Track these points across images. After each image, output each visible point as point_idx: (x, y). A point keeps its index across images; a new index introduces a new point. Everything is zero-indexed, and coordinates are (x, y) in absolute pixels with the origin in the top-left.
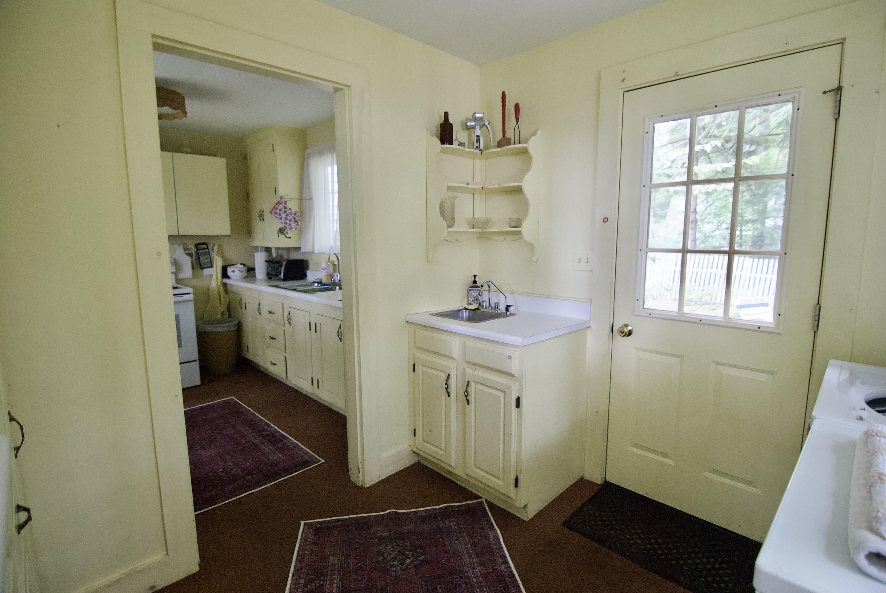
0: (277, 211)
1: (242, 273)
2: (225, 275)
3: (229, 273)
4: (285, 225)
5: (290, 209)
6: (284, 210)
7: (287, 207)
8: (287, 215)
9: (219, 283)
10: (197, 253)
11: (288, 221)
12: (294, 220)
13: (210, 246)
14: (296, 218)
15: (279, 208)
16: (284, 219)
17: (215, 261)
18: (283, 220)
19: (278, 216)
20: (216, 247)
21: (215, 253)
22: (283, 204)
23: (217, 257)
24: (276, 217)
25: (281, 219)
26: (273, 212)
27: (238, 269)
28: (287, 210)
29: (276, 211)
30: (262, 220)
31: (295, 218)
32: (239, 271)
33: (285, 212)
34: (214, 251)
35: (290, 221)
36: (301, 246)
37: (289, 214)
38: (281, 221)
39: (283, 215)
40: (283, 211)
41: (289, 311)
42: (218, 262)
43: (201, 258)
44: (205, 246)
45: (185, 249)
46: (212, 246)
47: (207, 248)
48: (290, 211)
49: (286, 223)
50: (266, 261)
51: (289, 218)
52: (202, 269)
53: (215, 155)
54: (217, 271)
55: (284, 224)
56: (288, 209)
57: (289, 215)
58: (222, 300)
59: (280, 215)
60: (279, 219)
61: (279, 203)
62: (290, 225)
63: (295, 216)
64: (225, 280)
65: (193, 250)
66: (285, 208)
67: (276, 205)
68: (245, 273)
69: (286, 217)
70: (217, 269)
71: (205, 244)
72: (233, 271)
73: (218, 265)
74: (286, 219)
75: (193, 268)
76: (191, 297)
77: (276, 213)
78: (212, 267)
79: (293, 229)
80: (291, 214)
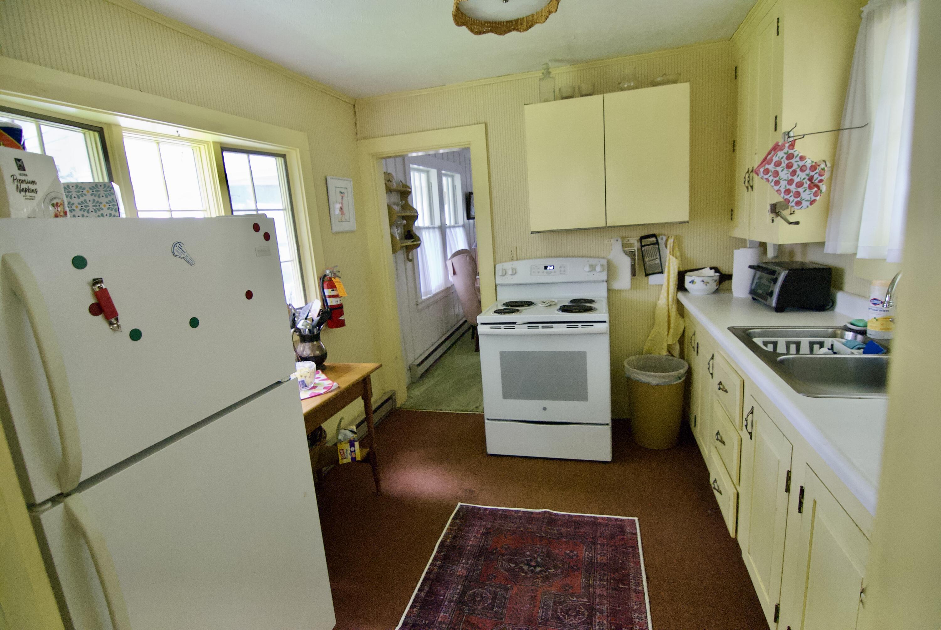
0: (771, 167)
1: (706, 285)
2: (681, 287)
3: (687, 285)
4: (786, 197)
5: (802, 158)
6: (787, 162)
7: (796, 154)
8: (794, 173)
9: (670, 300)
10: (641, 250)
11: (793, 188)
12: (809, 182)
13: (662, 239)
14: (816, 176)
15: (775, 159)
16: (786, 182)
17: (667, 264)
18: (783, 184)
19: (771, 178)
20: (671, 241)
21: (668, 252)
22: (786, 150)
23: (671, 257)
24: (767, 180)
25: (777, 183)
26: (762, 170)
27: (701, 279)
28: (793, 161)
29: (767, 166)
30: (750, 188)
31: (811, 179)
32: (703, 281)
33: (789, 166)
34: (668, 247)
35: (799, 185)
36: (826, 240)
37: (798, 170)
38: (776, 188)
39: (784, 175)
40: (783, 165)
41: (753, 408)
42: (671, 264)
43: (647, 260)
44: (654, 239)
45: (624, 246)
46: (665, 238)
47: (657, 243)
48: (801, 163)
49: (788, 192)
50: (750, 267)
51: (796, 179)
52: (647, 275)
53: (675, 82)
54: (668, 280)
55: (782, 195)
56: (798, 159)
57: (798, 172)
58: (672, 325)
59: (776, 174)
60: (773, 184)
61: (776, 148)
62: (798, 194)
63: (812, 174)
64: (681, 296)
65: (636, 246)
66: (790, 157)
67: (769, 153)
68: (714, 286)
69: (790, 177)
70: (668, 276)
71: (654, 236)
72: (692, 282)
73: (671, 268)
74: (790, 182)
75: (634, 274)
76: (604, 327)
77: (767, 171)
78: (662, 272)
79: (805, 204)
80: (802, 169)
